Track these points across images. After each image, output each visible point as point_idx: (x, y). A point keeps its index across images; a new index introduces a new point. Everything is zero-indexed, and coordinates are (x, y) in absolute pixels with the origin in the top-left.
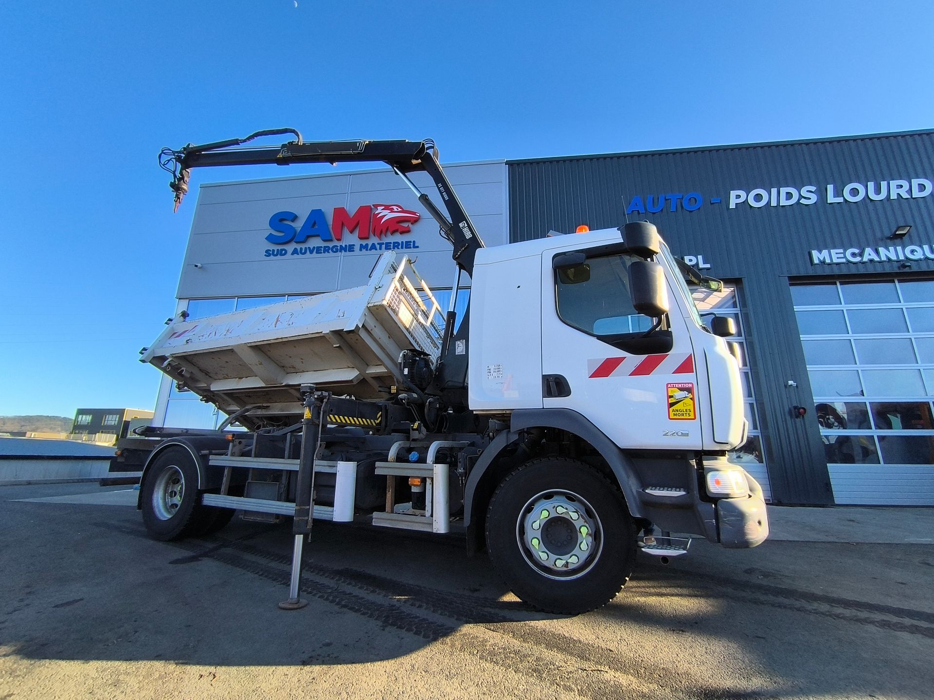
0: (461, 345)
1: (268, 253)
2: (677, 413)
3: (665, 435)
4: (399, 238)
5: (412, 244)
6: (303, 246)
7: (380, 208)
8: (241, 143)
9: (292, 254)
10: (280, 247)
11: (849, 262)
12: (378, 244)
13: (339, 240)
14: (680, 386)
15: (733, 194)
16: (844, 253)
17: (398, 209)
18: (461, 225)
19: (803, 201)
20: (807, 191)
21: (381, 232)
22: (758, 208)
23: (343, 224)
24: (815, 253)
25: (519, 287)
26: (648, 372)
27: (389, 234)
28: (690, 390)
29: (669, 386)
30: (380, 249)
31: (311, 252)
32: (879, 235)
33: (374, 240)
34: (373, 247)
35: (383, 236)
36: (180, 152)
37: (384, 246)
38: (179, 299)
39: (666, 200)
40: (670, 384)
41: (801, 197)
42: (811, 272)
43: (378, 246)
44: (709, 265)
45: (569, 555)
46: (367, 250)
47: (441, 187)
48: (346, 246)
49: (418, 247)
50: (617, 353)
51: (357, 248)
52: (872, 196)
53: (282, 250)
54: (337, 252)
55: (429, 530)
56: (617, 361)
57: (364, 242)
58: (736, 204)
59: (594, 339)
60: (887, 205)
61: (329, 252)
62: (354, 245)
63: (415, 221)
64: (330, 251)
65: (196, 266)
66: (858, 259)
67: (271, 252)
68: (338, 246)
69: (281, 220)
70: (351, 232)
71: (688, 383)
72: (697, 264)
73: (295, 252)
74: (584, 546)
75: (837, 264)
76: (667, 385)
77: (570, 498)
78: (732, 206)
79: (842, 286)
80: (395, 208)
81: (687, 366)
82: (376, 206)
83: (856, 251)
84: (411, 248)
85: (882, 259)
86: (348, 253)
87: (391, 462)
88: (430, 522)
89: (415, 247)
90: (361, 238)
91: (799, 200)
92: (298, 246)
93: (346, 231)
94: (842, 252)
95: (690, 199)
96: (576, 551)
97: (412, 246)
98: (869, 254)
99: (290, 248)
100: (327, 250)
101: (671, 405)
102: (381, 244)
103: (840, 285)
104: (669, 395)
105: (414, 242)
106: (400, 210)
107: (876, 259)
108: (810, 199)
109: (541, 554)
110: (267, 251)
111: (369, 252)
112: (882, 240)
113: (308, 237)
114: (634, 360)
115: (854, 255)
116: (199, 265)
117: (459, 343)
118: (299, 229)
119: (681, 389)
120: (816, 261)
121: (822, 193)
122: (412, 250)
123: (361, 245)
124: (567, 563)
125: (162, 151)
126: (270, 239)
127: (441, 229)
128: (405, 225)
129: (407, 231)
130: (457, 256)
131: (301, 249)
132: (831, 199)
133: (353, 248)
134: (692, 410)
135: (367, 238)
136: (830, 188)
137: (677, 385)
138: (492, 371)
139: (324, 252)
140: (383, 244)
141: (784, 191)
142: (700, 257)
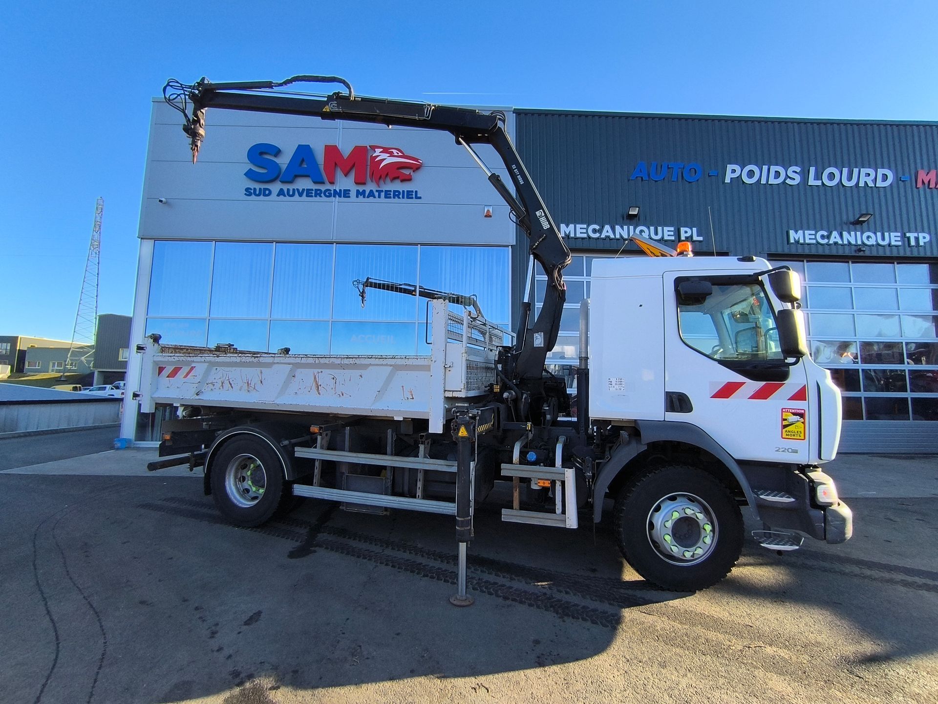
0: (539, 337)
1: (249, 192)
2: (789, 434)
3: (777, 451)
4: (398, 186)
5: (414, 194)
6: (291, 187)
7: (378, 151)
8: (275, 86)
9: (278, 195)
10: (263, 186)
11: (818, 243)
12: (377, 191)
13: (332, 183)
14: (793, 411)
15: (730, 167)
16: (815, 235)
17: (398, 154)
18: (538, 213)
19: (788, 181)
20: (793, 172)
21: (380, 177)
22: (750, 184)
23: (336, 164)
24: (792, 233)
25: (641, 306)
26: (765, 397)
27: (388, 180)
28: (802, 415)
29: (784, 410)
30: (379, 197)
31: (301, 195)
32: (844, 218)
33: (370, 186)
34: (371, 194)
35: (382, 182)
36: (193, 87)
37: (383, 194)
38: (142, 238)
39: (668, 168)
40: (785, 409)
41: (787, 177)
42: (786, 251)
43: (376, 194)
44: (702, 238)
45: (695, 548)
46: (364, 197)
47: (515, 169)
48: (340, 190)
49: (420, 198)
50: (737, 378)
51: (353, 194)
52: (846, 183)
53: (265, 189)
54: (331, 196)
55: (562, 526)
56: (738, 385)
57: (361, 188)
58: (731, 178)
59: (716, 363)
60: (855, 190)
61: (321, 197)
62: (349, 190)
63: (417, 168)
64: (322, 195)
65: (161, 201)
66: (825, 241)
67: (252, 191)
68: (331, 191)
69: (262, 153)
70: (346, 175)
71: (801, 410)
72: (691, 236)
73: (281, 193)
74: (708, 540)
75: (808, 244)
76: (782, 409)
77: (692, 500)
78: (727, 180)
79: (808, 263)
80: (394, 151)
81: (801, 395)
82: (373, 148)
83: (825, 233)
84: (412, 198)
85: (844, 243)
86: (343, 199)
87: (517, 464)
88: (563, 519)
89: (417, 198)
90: (357, 183)
91: (785, 180)
92: (285, 187)
93: (339, 174)
94: (814, 233)
95: (690, 169)
96: (700, 544)
97: (414, 196)
98: (835, 237)
99: (275, 187)
100: (318, 193)
101: (785, 427)
102: (379, 192)
103: (807, 262)
104: (784, 418)
105: (416, 192)
106: (400, 154)
107: (840, 242)
108: (794, 179)
109: (672, 547)
110: (247, 190)
111: (366, 200)
112: (846, 224)
113: (296, 176)
114: (753, 386)
115: (823, 237)
116: (163, 199)
117: (537, 335)
118: (284, 167)
119: (794, 414)
120: (792, 241)
121: (805, 175)
122: (414, 200)
123: (358, 191)
124: (694, 554)
125: (169, 83)
126: (250, 174)
127: (511, 211)
128: (406, 172)
129: (408, 179)
130: (534, 247)
131: (288, 190)
132: (812, 182)
133: (349, 194)
134: (803, 432)
135: (364, 184)
136: (812, 170)
137: (791, 410)
138: (613, 383)
139: (316, 196)
140: (382, 191)
141: (773, 169)
142: (695, 229)
